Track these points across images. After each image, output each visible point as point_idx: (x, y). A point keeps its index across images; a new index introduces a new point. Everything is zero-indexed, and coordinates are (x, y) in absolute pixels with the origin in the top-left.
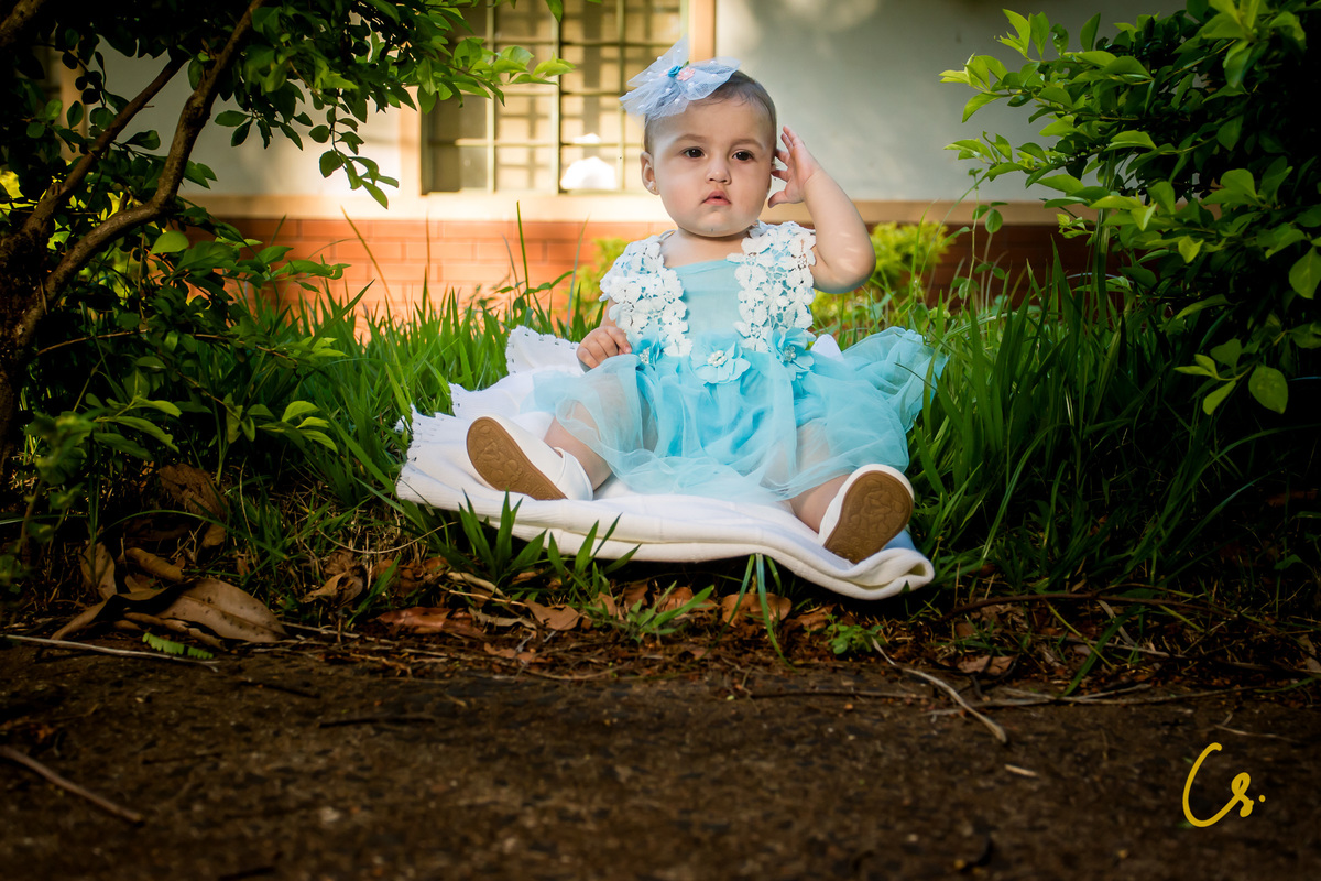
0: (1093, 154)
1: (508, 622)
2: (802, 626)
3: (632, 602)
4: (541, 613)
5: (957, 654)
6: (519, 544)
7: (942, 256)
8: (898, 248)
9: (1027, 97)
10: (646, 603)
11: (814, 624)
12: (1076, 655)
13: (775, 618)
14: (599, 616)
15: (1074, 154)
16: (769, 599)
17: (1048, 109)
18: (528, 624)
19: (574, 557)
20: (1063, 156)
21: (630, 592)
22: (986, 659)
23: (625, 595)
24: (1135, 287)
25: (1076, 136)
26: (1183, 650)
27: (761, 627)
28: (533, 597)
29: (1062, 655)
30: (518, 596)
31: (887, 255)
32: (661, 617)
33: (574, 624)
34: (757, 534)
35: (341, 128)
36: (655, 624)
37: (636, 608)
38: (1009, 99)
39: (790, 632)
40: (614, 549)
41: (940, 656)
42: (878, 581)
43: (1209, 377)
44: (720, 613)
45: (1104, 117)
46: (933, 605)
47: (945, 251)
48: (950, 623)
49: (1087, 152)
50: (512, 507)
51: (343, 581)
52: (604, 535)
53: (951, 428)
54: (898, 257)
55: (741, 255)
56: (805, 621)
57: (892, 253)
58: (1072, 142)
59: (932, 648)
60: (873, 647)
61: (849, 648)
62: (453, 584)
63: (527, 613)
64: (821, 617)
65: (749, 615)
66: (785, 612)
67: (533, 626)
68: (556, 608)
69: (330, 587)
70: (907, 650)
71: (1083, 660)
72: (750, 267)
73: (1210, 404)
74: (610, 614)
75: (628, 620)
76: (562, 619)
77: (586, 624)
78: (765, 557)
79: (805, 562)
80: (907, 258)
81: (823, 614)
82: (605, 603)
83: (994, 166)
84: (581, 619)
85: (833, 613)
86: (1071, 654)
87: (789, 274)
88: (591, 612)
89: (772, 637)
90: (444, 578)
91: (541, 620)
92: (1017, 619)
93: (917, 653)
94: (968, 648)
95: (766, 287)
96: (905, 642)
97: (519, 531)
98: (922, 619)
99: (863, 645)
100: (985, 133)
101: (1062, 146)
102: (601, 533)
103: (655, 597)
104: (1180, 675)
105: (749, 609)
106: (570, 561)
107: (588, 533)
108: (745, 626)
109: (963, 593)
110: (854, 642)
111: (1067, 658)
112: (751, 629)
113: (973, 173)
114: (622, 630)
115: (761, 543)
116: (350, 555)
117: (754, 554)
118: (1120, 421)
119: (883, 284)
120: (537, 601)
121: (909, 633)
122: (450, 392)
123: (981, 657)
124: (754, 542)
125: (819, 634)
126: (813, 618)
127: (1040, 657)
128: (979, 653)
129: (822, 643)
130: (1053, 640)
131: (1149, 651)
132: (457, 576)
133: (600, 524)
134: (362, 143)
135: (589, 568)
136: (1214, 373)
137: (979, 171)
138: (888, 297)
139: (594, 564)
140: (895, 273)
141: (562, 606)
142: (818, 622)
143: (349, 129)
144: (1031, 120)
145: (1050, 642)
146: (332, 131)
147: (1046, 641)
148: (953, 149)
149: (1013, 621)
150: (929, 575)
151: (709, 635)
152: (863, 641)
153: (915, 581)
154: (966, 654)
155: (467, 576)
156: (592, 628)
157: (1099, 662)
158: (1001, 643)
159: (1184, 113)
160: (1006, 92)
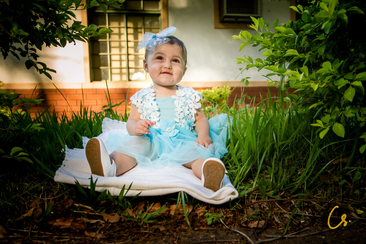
0: (277, 61)
1: (94, 221)
2: (197, 214)
3: (139, 210)
4: (106, 217)
5: (247, 221)
6: (98, 193)
7: (229, 95)
8: (218, 93)
9: (258, 44)
10: (144, 210)
11: (201, 213)
12: (284, 217)
13: (187, 212)
14: (127, 217)
15: (272, 62)
16: (186, 206)
17: (265, 47)
18: (102, 222)
19: (118, 197)
20: (268, 62)
21: (139, 206)
22: (257, 222)
23: (137, 207)
24: (292, 100)
25: (272, 56)
26: (317, 213)
27: (183, 215)
28: (104, 211)
29: (280, 218)
30: (99, 211)
31: (216, 95)
32: (149, 215)
33: (118, 220)
34: (181, 185)
35: (30, 52)
36: (146, 219)
37: (140, 213)
38: (253, 44)
39: (193, 217)
40: (132, 193)
41: (242, 222)
42: (221, 198)
43: (320, 127)
44: (169, 211)
45: (281, 49)
46: (239, 204)
47: (230, 94)
48: (244, 209)
49: (275, 61)
50: (94, 182)
51: (35, 210)
52: (128, 188)
53: (239, 144)
54: (218, 95)
55: (176, 96)
56: (198, 212)
57: (217, 94)
58: (271, 58)
59: (239, 219)
60: (220, 221)
61: (212, 222)
62: (76, 208)
63: (101, 218)
64: (203, 210)
65: (179, 212)
66: (190, 210)
67: (103, 222)
68: (112, 215)
69: (30, 213)
70: (231, 220)
71: (287, 220)
72: (179, 101)
73: (322, 135)
74: (131, 215)
75: (137, 217)
76: (114, 219)
77: (123, 220)
78: (184, 192)
79: (197, 194)
80: (221, 96)
81: (203, 209)
82: (129, 212)
83: (248, 65)
84: (121, 218)
85: (206, 209)
86: (283, 217)
87: (190, 104)
88: (124, 216)
89: (187, 219)
90: (73, 207)
91: (106, 220)
92: (264, 206)
93: (234, 221)
94: (251, 218)
95: (183, 107)
96: (230, 217)
97: (97, 189)
98: (235, 208)
99: (217, 220)
100: (245, 56)
101: (268, 59)
102: (127, 187)
103: (147, 207)
104: (317, 222)
105: (179, 210)
106: (116, 198)
107: (122, 188)
108: (178, 216)
109: (248, 198)
110: (214, 220)
111: (282, 218)
112: (180, 217)
113: (240, 69)
114: (135, 222)
115: (183, 188)
116: (39, 200)
117: (180, 191)
118: (289, 141)
119: (215, 102)
120: (106, 212)
121: (231, 213)
122: (82, 139)
123: (255, 221)
124: (180, 188)
125: (203, 217)
126: (200, 211)
127: (274, 219)
128: (254, 220)
129: (203, 220)
130: (277, 213)
131: (306, 215)
132: (77, 205)
133: (126, 185)
134: (39, 57)
135: (123, 200)
136: (322, 126)
137: (242, 69)
138: (217, 105)
139: (125, 199)
140: (218, 100)
141: (114, 214)
142: (202, 212)
143: (34, 52)
144: (260, 50)
145: (276, 214)
146: (27, 52)
147: (275, 214)
148: (236, 61)
149: (264, 207)
150: (237, 195)
151: (165, 220)
152: (217, 219)
153: (233, 197)
154: (250, 220)
155: (81, 205)
156: (124, 221)
157: (292, 220)
158: (261, 215)
159: (304, 48)
160: (252, 42)
